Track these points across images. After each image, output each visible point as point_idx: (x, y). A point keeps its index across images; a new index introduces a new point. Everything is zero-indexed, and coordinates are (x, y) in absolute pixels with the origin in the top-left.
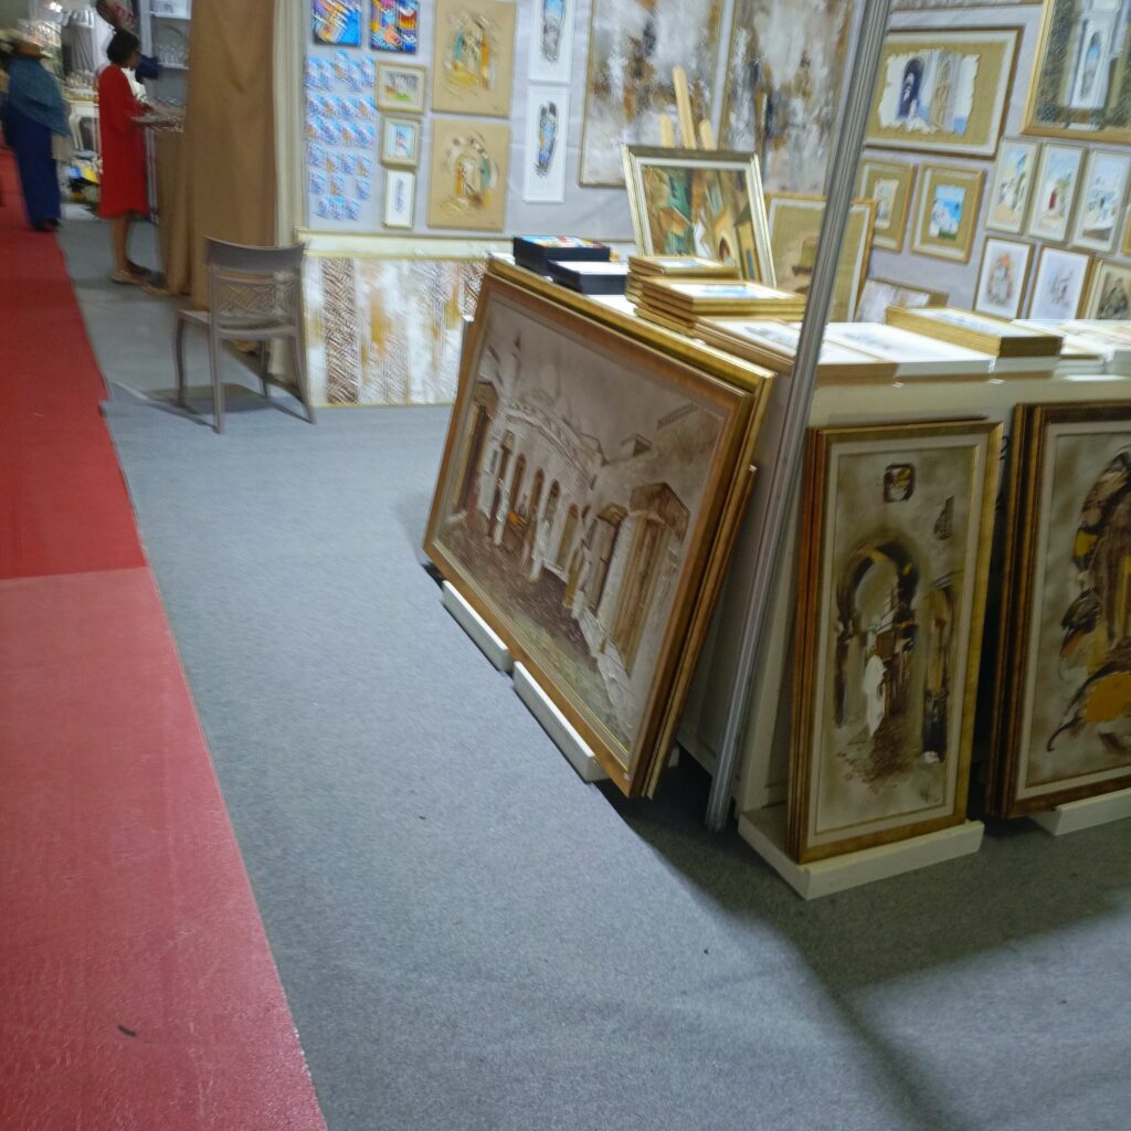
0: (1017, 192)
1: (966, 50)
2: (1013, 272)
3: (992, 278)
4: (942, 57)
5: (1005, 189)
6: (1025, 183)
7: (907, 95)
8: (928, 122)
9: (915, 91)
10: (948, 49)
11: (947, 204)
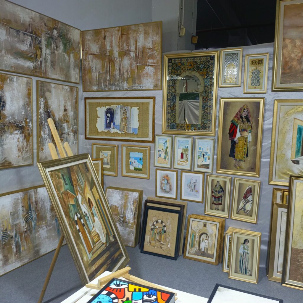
0: (165, 153)
1: (132, 105)
2: (170, 181)
3: (162, 183)
4: (122, 108)
5: (160, 153)
6: (169, 150)
7: (108, 121)
8: (120, 130)
9: (112, 119)
10: (124, 105)
11: (135, 158)
